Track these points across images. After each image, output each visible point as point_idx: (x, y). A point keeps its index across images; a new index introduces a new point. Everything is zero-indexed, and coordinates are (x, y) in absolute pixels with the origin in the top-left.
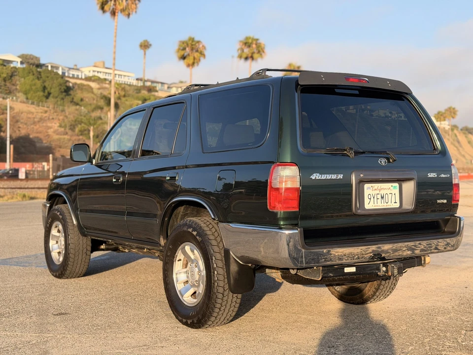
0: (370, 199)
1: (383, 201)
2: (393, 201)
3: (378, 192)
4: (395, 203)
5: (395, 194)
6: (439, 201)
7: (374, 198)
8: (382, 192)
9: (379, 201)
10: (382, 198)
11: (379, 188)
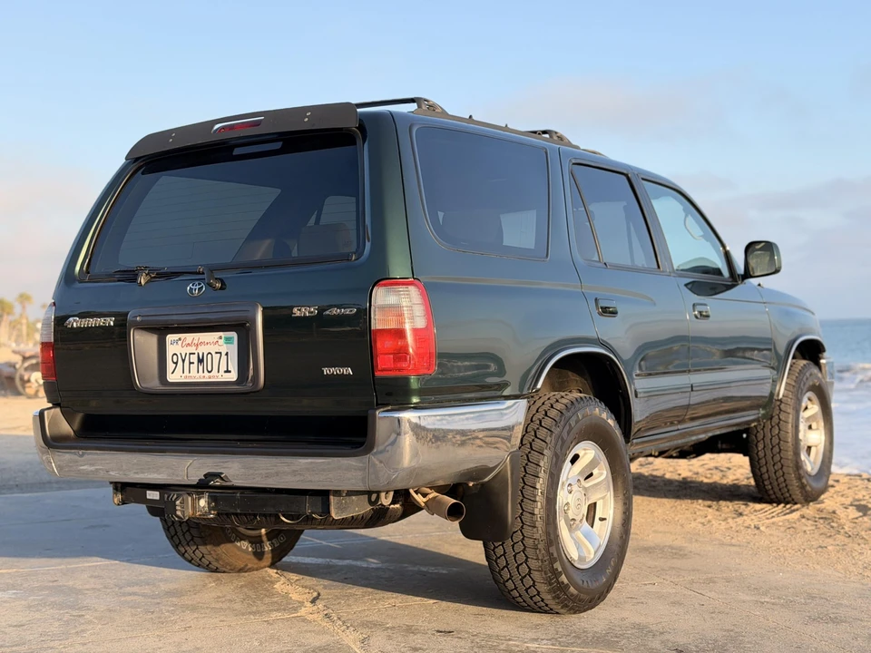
0: (176, 363)
1: (201, 368)
2: (223, 368)
3: (192, 349)
4: (227, 371)
5: (227, 354)
6: (326, 371)
7: (183, 361)
8: (203, 350)
9: (194, 367)
10: (200, 361)
11: (196, 342)
